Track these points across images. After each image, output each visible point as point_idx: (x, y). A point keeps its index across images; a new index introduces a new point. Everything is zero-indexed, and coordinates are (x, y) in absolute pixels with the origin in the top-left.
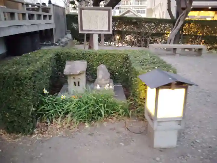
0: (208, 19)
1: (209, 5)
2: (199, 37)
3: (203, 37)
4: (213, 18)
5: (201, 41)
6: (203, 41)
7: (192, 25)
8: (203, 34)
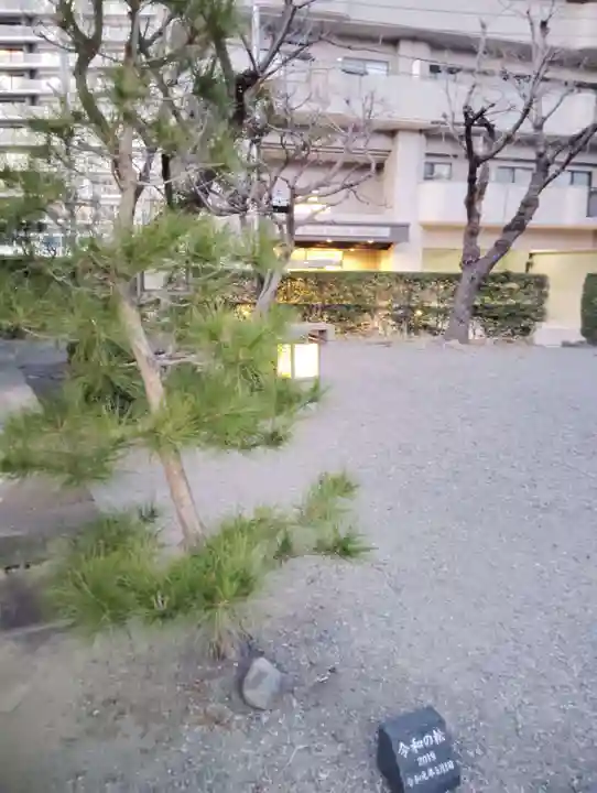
0: (329, 269)
1: (325, 233)
2: (317, 309)
3: (324, 308)
4: (341, 264)
5: (322, 317)
6: (326, 317)
7: (299, 283)
8: (323, 302)
